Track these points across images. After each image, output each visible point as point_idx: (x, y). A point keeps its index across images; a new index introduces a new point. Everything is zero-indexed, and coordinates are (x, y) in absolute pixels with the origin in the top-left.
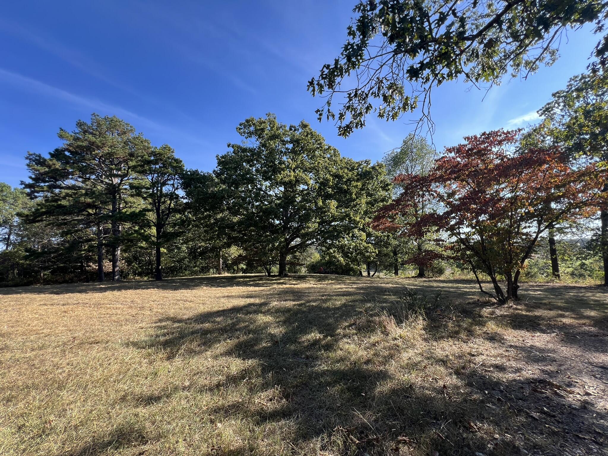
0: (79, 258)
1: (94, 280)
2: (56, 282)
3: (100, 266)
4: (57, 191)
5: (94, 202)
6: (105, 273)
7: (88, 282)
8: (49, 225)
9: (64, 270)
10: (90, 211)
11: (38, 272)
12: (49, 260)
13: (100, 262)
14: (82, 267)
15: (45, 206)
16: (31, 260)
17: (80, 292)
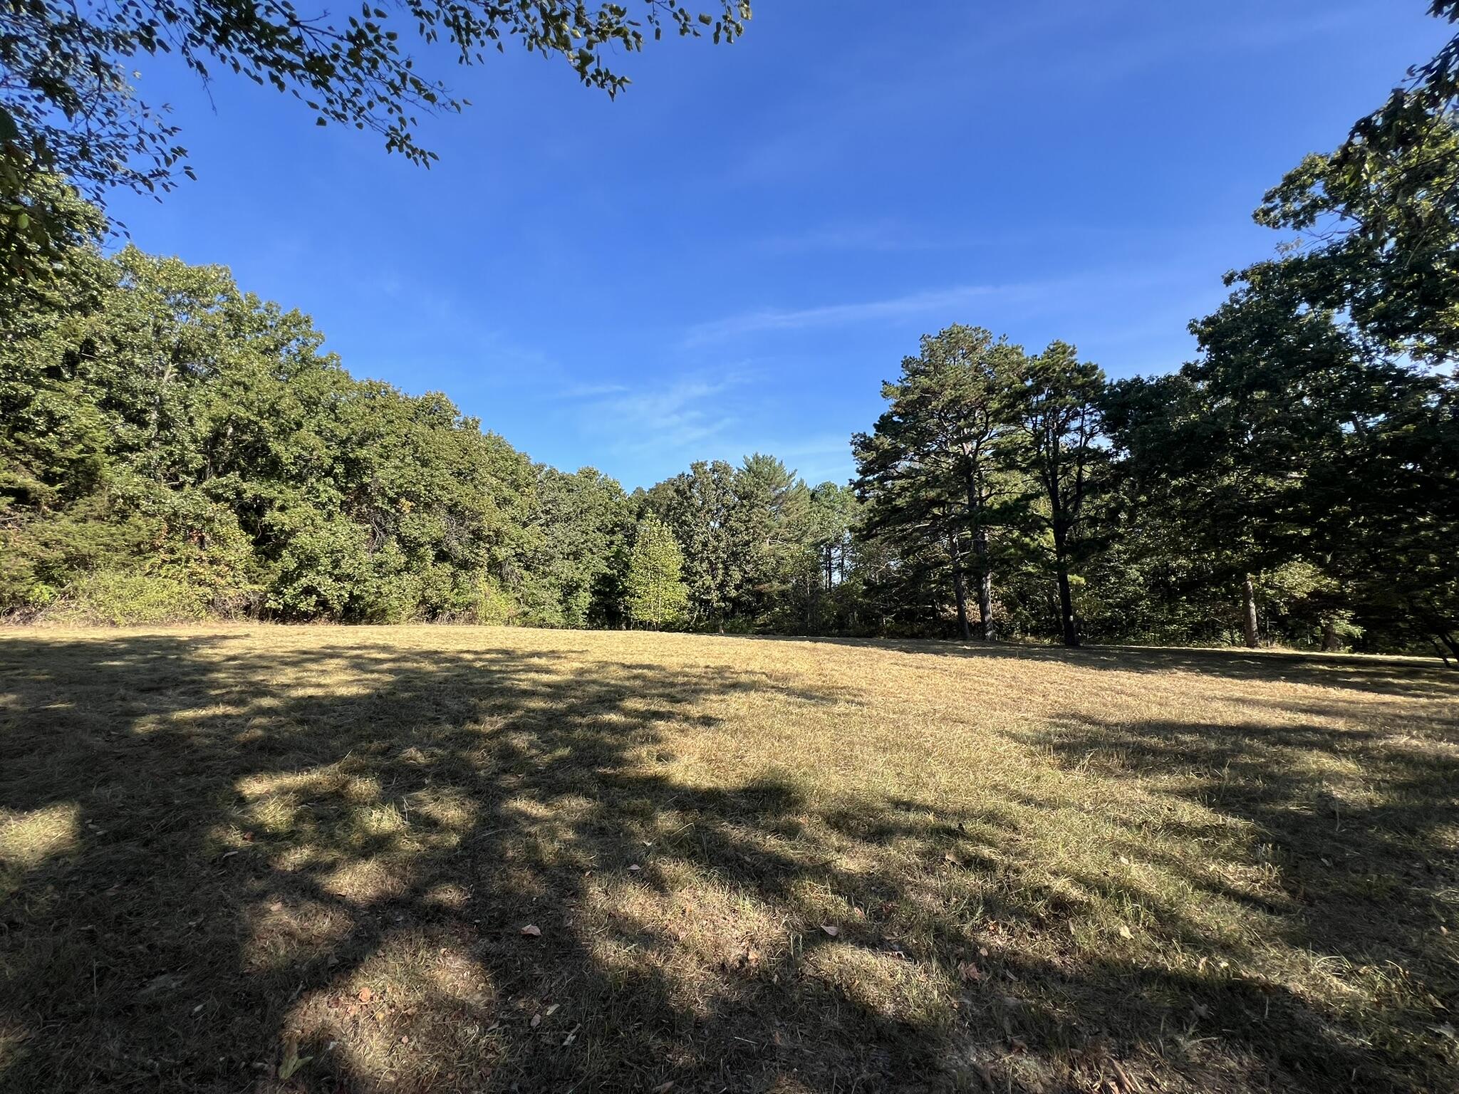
0: (928, 596)
1: (954, 637)
2: (902, 635)
3: (961, 611)
4: (889, 483)
5: (939, 495)
6: (970, 624)
7: (944, 638)
8: (885, 540)
9: (910, 616)
10: (936, 511)
11: (879, 617)
12: (891, 599)
13: (959, 603)
14: (934, 611)
15: (879, 512)
16: (871, 598)
17: (936, 653)
